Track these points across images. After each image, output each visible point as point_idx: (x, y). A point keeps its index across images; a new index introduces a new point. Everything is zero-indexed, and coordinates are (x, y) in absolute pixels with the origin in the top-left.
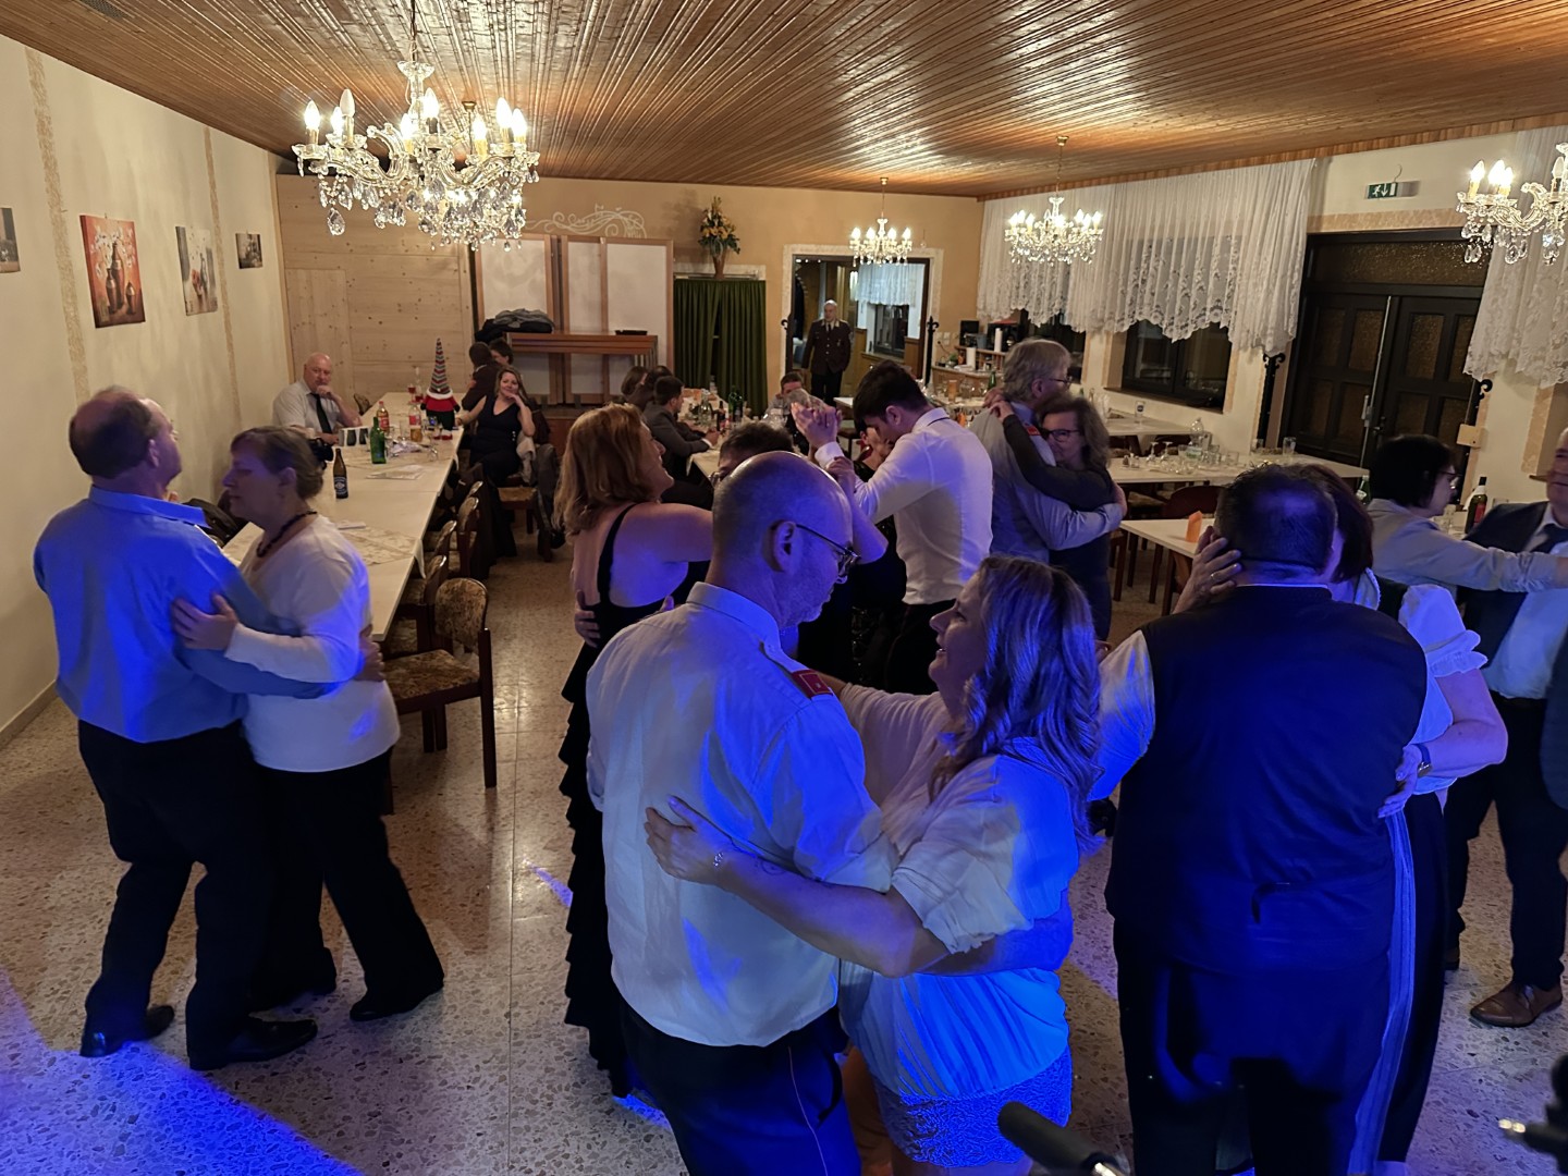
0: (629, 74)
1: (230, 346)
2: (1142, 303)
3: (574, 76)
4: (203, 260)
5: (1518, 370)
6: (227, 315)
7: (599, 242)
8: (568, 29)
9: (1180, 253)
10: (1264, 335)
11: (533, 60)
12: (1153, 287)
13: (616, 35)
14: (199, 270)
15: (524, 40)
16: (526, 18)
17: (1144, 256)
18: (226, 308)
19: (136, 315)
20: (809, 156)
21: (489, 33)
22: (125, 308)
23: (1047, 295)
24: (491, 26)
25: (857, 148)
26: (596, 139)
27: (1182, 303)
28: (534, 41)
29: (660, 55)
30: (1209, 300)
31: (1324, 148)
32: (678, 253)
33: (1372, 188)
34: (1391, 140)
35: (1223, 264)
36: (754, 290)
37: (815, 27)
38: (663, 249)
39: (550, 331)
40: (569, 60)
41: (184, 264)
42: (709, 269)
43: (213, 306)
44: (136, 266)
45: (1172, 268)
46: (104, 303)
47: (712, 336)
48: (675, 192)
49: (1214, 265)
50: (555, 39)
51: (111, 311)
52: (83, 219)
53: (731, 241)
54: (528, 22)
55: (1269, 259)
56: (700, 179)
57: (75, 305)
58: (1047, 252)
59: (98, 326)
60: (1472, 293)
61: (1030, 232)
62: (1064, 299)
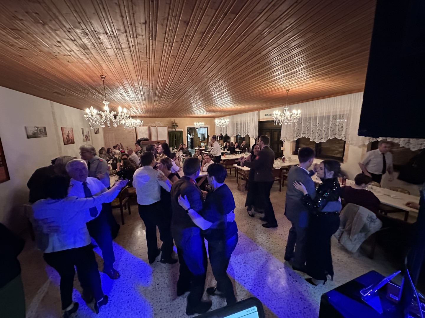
0: (153, 102)
2: (238, 132)
3: (145, 103)
4: (87, 133)
5: (288, 139)
7: (156, 127)
8: (140, 96)
9: (242, 125)
10: (254, 136)
11: (137, 101)
12: (239, 130)
13: (148, 96)
14: (86, 135)
15: (134, 98)
17: (237, 125)
18: (92, 140)
19: (73, 142)
20: (186, 113)
23: (225, 131)
24: (127, 96)
25: (193, 112)
27: (243, 132)
29: (156, 99)
30: (246, 131)
31: (259, 109)
32: (169, 128)
33: (266, 115)
34: (267, 108)
35: (248, 126)
36: (181, 132)
38: (166, 127)
39: (149, 141)
40: (142, 101)
41: (83, 134)
42: (174, 130)
43: (89, 140)
44: (73, 135)
45: (241, 127)
47: (175, 140)
48: (168, 119)
49: (246, 126)
50: (138, 97)
51: (67, 142)
52: (61, 128)
53: (177, 126)
54: (133, 95)
55: (254, 125)
57: (60, 141)
58: (221, 125)
59: (65, 145)
60: (280, 129)
61: (219, 123)
62: (227, 132)
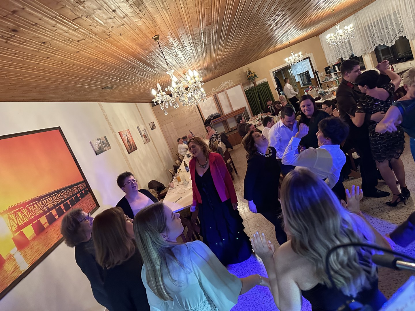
0: (216, 50)
1: (155, 147)
2: (376, 41)
3: (205, 56)
4: (144, 131)
6: (153, 141)
7: (224, 91)
8: (199, 47)
9: (381, 23)
11: (194, 57)
12: (377, 35)
13: (210, 43)
14: (144, 134)
15: (191, 54)
16: (190, 49)
17: (371, 29)
18: (152, 139)
19: (136, 148)
20: (267, 47)
21: (183, 56)
22: (133, 148)
23: (346, 51)
24: (183, 54)
25: (278, 39)
26: (215, 68)
27: (388, 35)
28: (193, 53)
29: (222, 42)
30: (396, 31)
32: (243, 85)
35: (396, 20)
36: (265, 85)
37: (255, 17)
38: (240, 85)
39: (220, 116)
40: (202, 53)
41: (141, 134)
42: (252, 85)
43: (149, 140)
44: (132, 138)
45: (381, 28)
46: (129, 148)
47: (259, 101)
48: (238, 71)
49: (393, 21)
50: (197, 50)
51: (130, 149)
52: (119, 133)
53: (256, 76)
54: (190, 50)
55: (410, 12)
56: (243, 65)
57: (123, 151)
58: (340, 41)
59: (129, 153)
61: (333, 38)
62: (351, 50)
